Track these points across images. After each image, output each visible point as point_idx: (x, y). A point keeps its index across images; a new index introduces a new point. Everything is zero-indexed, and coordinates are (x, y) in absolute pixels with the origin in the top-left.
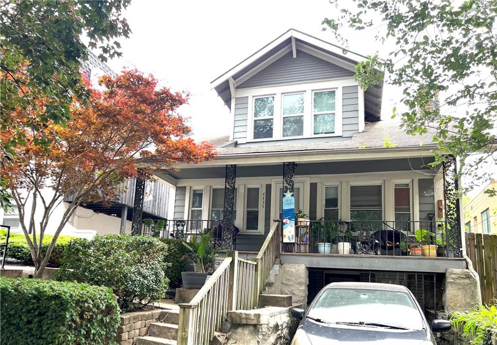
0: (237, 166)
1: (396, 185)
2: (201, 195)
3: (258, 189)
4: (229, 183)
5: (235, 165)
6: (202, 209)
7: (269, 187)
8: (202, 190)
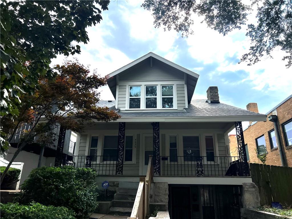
0: (126, 123)
1: (206, 137)
2: (97, 140)
3: (132, 137)
4: (121, 133)
5: (125, 122)
6: (98, 148)
7: (138, 136)
8: (98, 137)
